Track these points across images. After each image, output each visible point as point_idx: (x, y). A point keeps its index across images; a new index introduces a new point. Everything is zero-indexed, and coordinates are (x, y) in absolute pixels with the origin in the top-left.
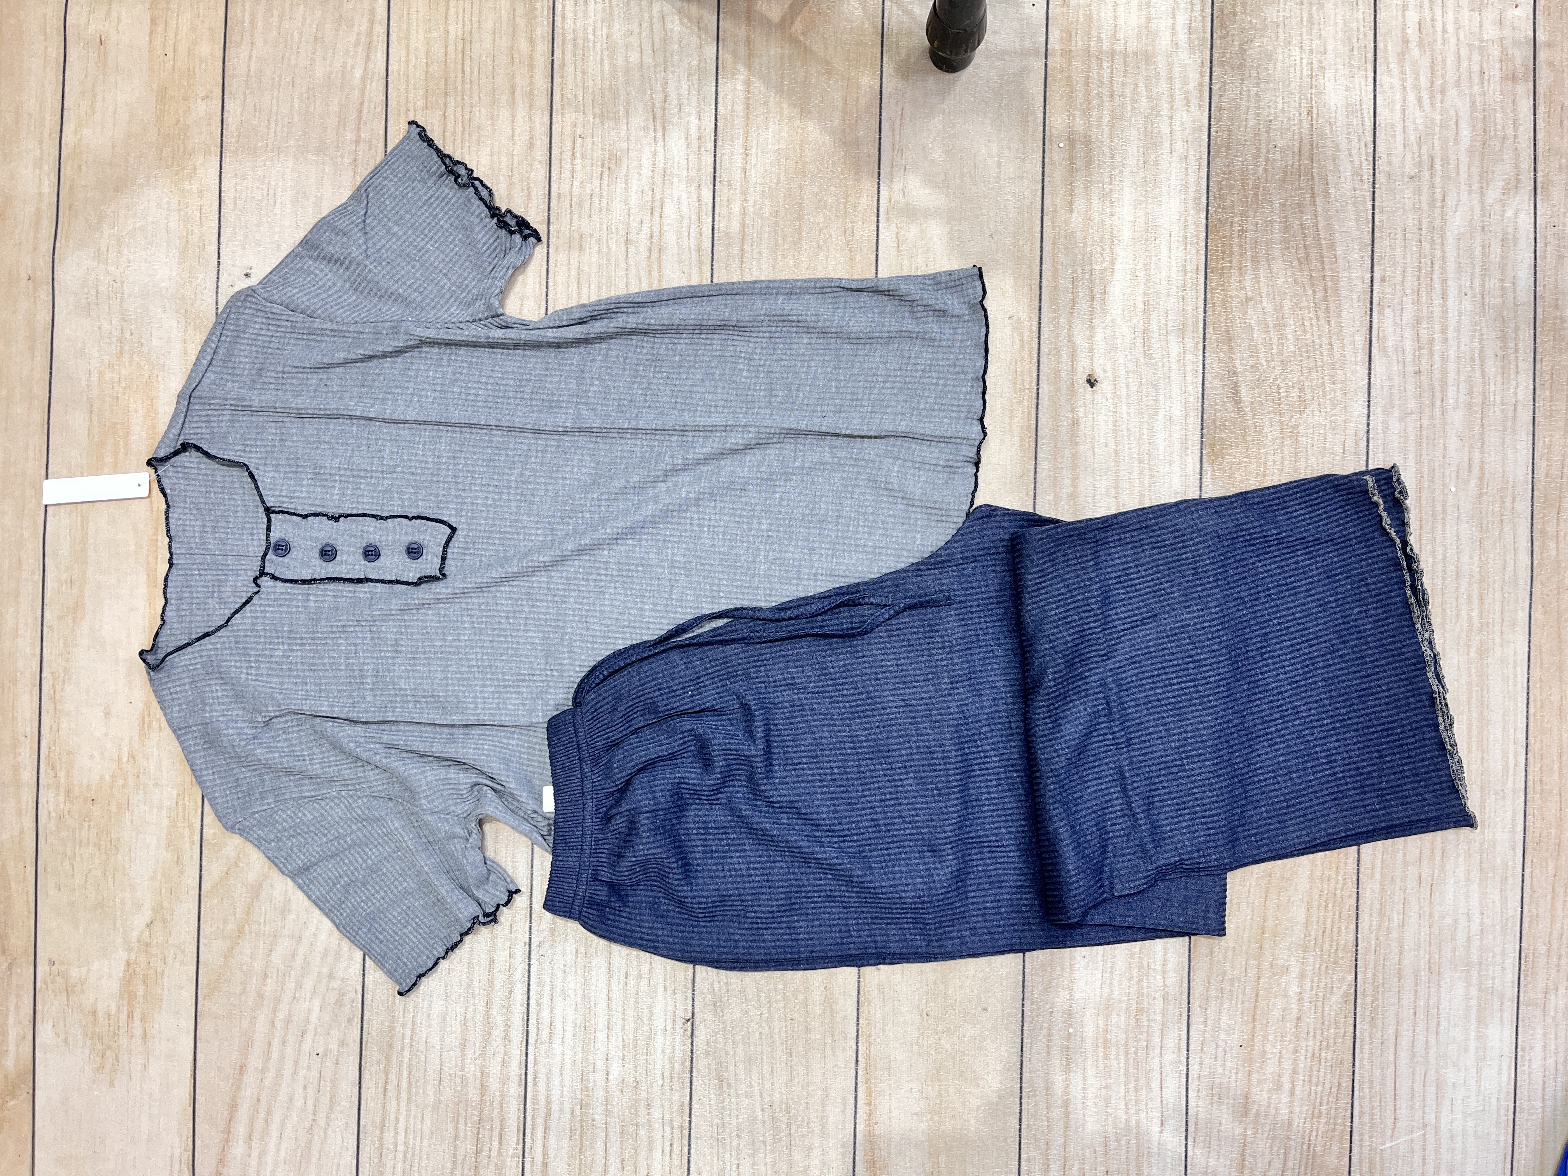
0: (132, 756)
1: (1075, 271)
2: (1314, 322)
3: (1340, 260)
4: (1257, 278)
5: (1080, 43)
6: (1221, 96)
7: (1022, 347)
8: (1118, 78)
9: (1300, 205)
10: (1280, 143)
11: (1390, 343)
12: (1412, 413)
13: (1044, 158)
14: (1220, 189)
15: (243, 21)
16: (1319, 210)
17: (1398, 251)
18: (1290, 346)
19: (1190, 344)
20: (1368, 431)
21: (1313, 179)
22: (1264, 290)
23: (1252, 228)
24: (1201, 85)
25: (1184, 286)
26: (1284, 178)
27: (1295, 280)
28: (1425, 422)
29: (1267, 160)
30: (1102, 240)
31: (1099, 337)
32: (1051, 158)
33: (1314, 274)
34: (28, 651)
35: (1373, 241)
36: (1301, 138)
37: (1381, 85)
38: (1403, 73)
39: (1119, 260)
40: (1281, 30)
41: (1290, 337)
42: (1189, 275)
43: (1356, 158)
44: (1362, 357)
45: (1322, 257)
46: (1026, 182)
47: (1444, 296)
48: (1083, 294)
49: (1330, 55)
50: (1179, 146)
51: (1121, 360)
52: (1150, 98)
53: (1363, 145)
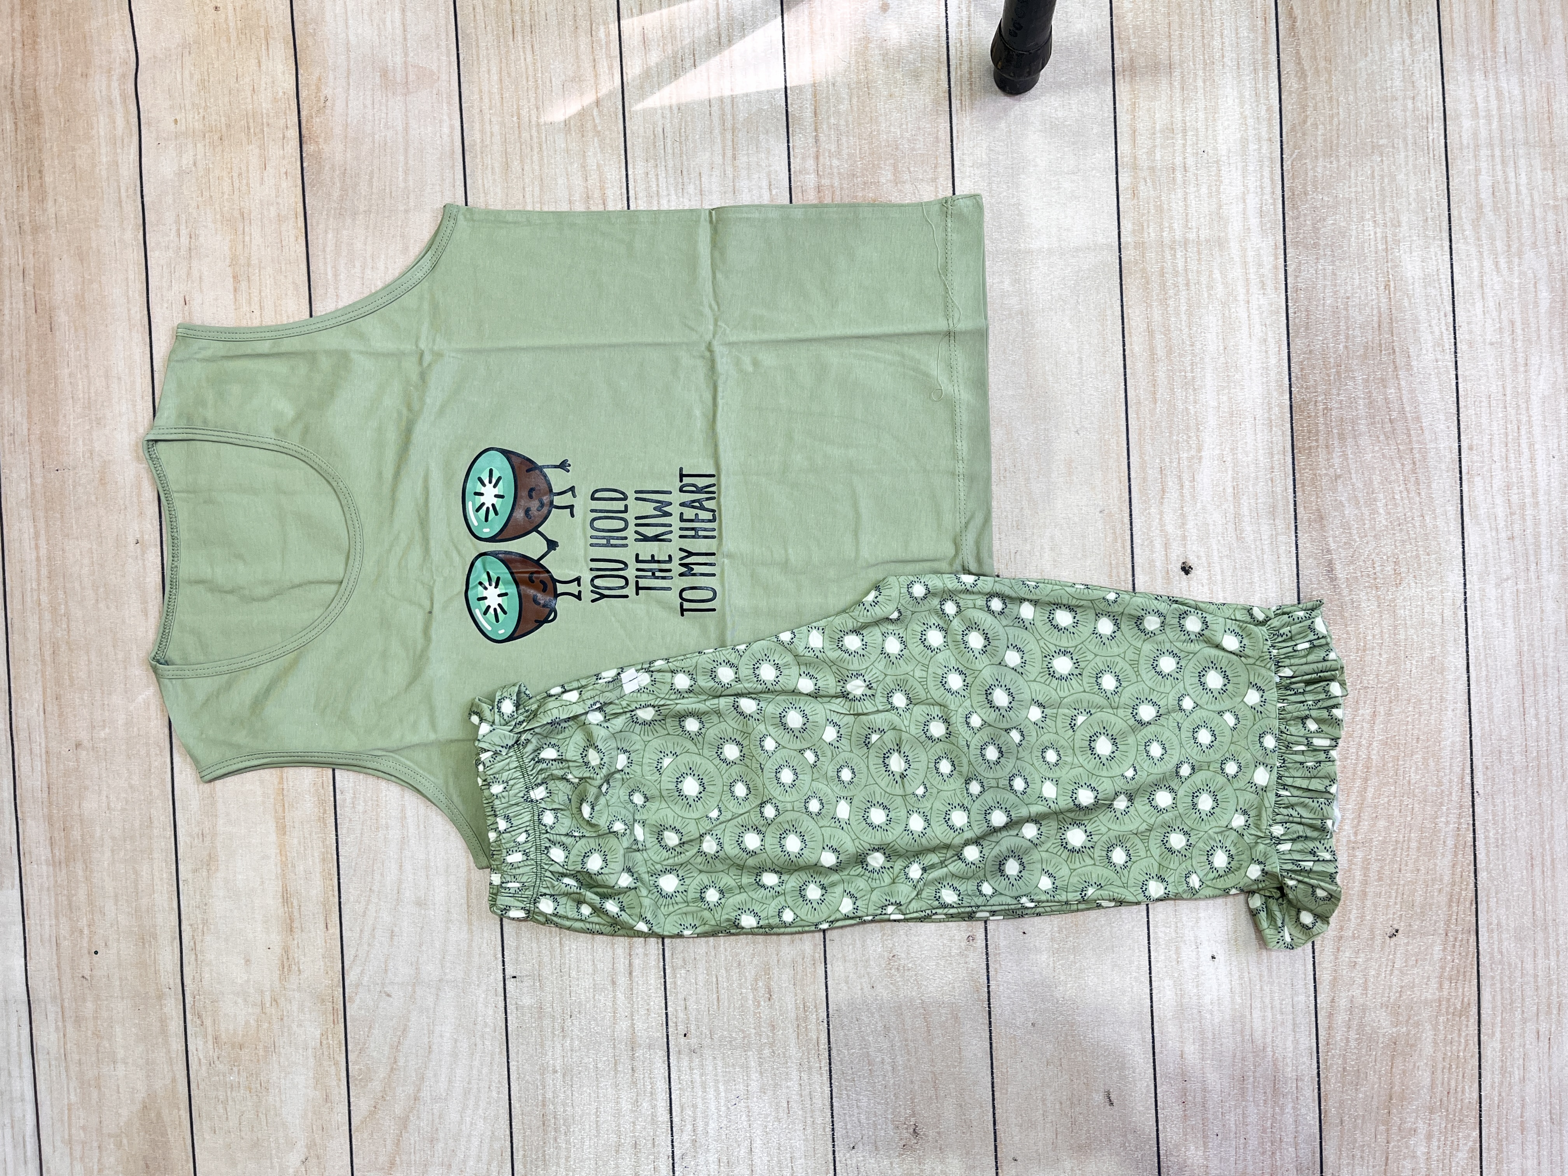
0: (275, 1000)
1: (1162, 460)
2: (1405, 494)
3: (1427, 432)
4: (1344, 455)
5: (1152, 235)
6: (1297, 277)
7: (1115, 540)
8: (1193, 266)
9: (1383, 380)
10: (1360, 319)
11: (1482, 511)
12: (1508, 579)
13: (1124, 350)
14: (1302, 369)
15: (326, 274)
16: (1403, 383)
17: (1484, 420)
18: (1382, 520)
19: (1281, 524)
20: (1465, 599)
21: (1394, 352)
22: (1353, 466)
23: (1336, 405)
24: (1276, 267)
25: (1272, 468)
26: (1365, 354)
27: (1383, 455)
28: (1521, 587)
29: (1347, 337)
30: (1188, 428)
31: (1190, 525)
32: (1131, 350)
33: (1401, 448)
34: (166, 905)
35: (1458, 410)
36: (1379, 312)
37: (1458, 254)
38: (1479, 239)
39: (1206, 446)
40: (1354, 206)
41: (1381, 511)
42: (1276, 457)
43: (1436, 329)
44: (1456, 526)
45: (1408, 430)
46: (1108, 376)
47: (1532, 460)
48: (1172, 484)
49: (1405, 228)
50: (1258, 329)
51: (1215, 547)
52: (1226, 285)
53: (1442, 314)
